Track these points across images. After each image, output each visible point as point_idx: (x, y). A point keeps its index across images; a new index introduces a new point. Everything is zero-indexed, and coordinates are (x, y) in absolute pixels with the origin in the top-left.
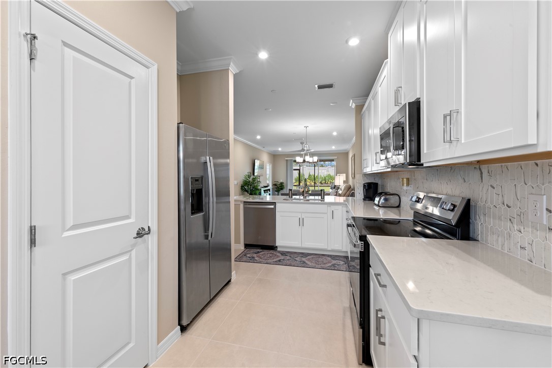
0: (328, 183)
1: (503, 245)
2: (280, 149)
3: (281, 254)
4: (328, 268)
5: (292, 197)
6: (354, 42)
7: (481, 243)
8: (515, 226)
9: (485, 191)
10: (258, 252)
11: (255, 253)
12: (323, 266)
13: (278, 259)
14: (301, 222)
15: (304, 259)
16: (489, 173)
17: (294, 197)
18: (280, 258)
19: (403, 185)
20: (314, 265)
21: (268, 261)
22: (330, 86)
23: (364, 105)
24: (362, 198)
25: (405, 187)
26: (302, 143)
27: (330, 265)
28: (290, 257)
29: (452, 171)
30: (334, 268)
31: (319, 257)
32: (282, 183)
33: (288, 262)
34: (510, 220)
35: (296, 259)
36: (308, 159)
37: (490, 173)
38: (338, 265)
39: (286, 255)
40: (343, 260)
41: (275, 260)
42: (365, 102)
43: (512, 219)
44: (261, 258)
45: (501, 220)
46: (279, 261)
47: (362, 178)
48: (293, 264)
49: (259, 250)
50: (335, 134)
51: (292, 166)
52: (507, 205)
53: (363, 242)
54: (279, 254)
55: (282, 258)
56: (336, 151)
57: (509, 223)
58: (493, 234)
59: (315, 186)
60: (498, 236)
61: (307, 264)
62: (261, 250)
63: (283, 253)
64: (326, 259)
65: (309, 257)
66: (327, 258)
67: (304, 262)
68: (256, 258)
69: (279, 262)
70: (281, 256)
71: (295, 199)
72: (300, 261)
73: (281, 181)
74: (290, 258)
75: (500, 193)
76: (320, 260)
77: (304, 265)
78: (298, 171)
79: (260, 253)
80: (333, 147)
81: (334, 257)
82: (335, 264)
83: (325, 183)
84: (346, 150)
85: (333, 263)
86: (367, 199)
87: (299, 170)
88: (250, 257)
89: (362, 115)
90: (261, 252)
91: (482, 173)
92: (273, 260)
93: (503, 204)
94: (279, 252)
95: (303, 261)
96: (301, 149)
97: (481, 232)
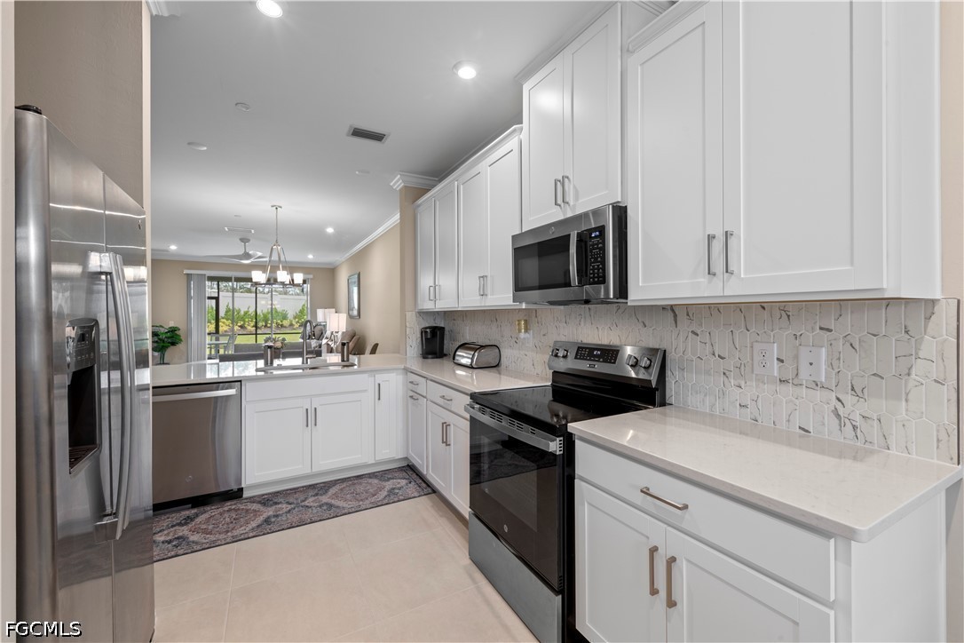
0: (271, 327)
1: (712, 406)
2: (173, 247)
3: (260, 502)
4: (386, 501)
5: (272, 363)
6: (467, 73)
7: (676, 407)
8: (732, 381)
9: (682, 338)
10: (189, 519)
11: (180, 524)
12: (373, 499)
13: (262, 518)
14: (311, 418)
15: (325, 499)
16: (688, 315)
17: (276, 362)
18: (265, 515)
19: (520, 331)
20: (354, 504)
21: (236, 533)
22: (378, 137)
23: (428, 190)
24: (415, 355)
25: (522, 335)
26: (244, 240)
27: (384, 493)
28: (289, 503)
29: (620, 311)
30: (393, 497)
31: (354, 484)
32: (173, 331)
33: (293, 518)
34: (724, 374)
35: (306, 503)
36: (283, 276)
37: (691, 315)
38: (400, 489)
39: (276, 503)
40: (401, 475)
41: (254, 524)
42: (434, 186)
43: (727, 373)
44: (206, 532)
45: (710, 375)
46: (267, 521)
47: (414, 318)
48: (306, 517)
49: (187, 513)
50: (330, 230)
51: (201, 289)
52: (719, 356)
53: (562, 438)
54: (255, 506)
55: (271, 513)
56: (315, 263)
57: (722, 378)
58: (697, 393)
59: (256, 334)
60: (705, 396)
61: (338, 507)
62: (194, 511)
63: (267, 500)
64: (371, 484)
65: (332, 491)
66: (370, 481)
67: (330, 506)
68: (194, 538)
69: (267, 527)
70: (262, 508)
71: (280, 367)
72: (320, 506)
73: (172, 324)
74: (290, 507)
75: (708, 341)
76: (360, 488)
77: (332, 512)
78: (214, 301)
79: (198, 520)
80: (310, 256)
81: (383, 475)
82: (394, 489)
83: (266, 326)
84: (330, 264)
85: (387, 488)
86: (430, 356)
87: (217, 299)
88: (169, 542)
89: (419, 206)
90: (197, 515)
91: (675, 316)
92: (250, 527)
93: (714, 354)
94: (252, 500)
95: (327, 504)
96: (241, 252)
97: (676, 393)
